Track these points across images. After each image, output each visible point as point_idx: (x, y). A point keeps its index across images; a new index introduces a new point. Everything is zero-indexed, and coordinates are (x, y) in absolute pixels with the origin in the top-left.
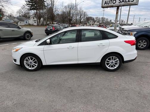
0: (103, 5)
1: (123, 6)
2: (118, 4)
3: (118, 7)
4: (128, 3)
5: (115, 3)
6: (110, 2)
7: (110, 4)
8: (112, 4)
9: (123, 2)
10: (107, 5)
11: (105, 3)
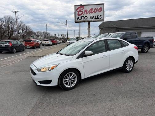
0: (76, 20)
1: (94, 21)
2: (90, 20)
3: (89, 23)
4: (97, 19)
5: (86, 19)
6: (82, 17)
7: (82, 20)
8: (84, 20)
9: (93, 19)
10: (80, 20)
11: (78, 19)
